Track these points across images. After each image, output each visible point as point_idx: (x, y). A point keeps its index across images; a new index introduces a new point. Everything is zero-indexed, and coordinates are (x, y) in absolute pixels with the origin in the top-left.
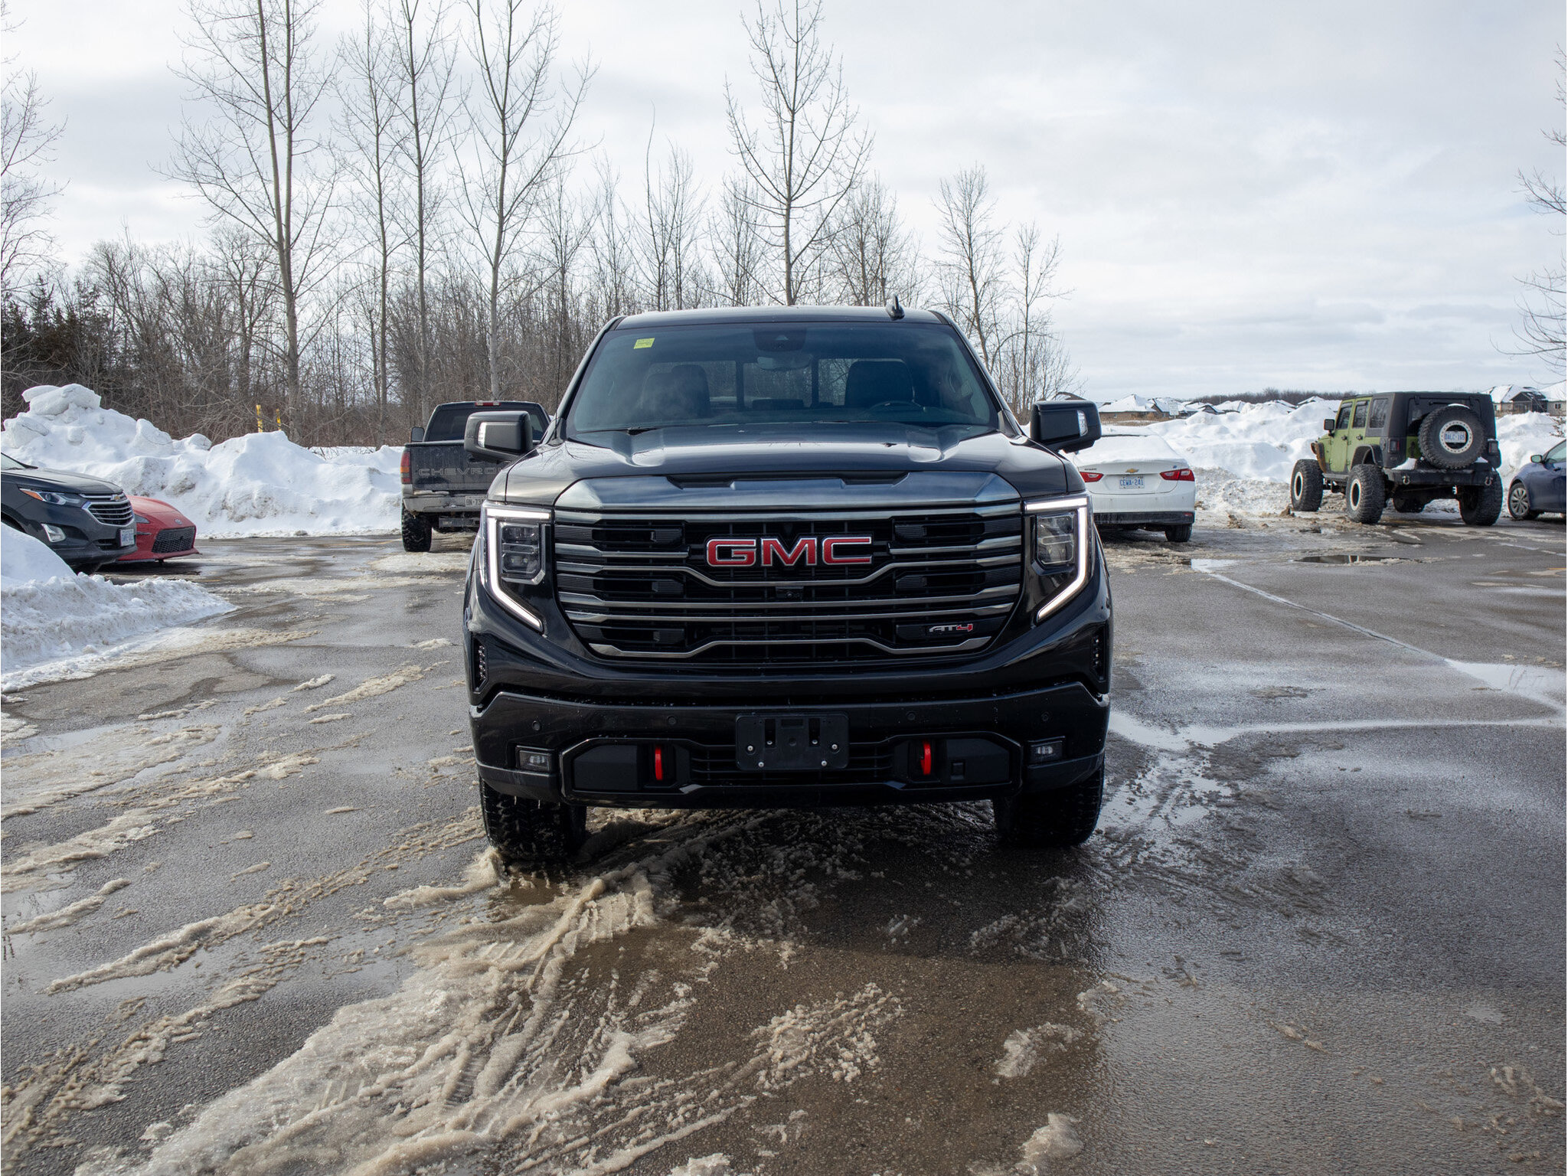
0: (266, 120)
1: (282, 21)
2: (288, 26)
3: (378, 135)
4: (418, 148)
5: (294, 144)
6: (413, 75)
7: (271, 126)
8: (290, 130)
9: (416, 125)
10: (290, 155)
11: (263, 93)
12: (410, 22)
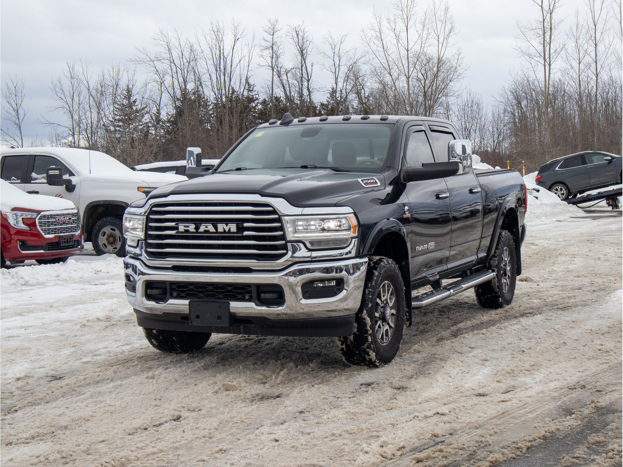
0: (543, 63)
1: (549, 27)
2: (551, 28)
3: (580, 63)
4: (597, 70)
5: (551, 70)
6: (596, 45)
7: (545, 65)
8: (550, 65)
9: (596, 62)
10: (549, 73)
11: (542, 54)
12: (595, 26)
